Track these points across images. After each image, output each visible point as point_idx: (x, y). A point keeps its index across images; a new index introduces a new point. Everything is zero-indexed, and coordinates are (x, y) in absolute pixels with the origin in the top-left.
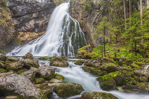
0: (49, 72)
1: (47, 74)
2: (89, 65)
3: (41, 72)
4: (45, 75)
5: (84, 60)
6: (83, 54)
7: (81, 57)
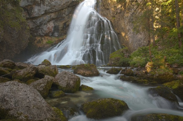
0: (71, 82)
1: (68, 84)
2: (129, 73)
3: (60, 81)
4: (65, 86)
5: (119, 68)
6: (118, 60)
7: (115, 65)
